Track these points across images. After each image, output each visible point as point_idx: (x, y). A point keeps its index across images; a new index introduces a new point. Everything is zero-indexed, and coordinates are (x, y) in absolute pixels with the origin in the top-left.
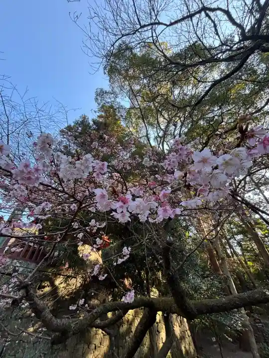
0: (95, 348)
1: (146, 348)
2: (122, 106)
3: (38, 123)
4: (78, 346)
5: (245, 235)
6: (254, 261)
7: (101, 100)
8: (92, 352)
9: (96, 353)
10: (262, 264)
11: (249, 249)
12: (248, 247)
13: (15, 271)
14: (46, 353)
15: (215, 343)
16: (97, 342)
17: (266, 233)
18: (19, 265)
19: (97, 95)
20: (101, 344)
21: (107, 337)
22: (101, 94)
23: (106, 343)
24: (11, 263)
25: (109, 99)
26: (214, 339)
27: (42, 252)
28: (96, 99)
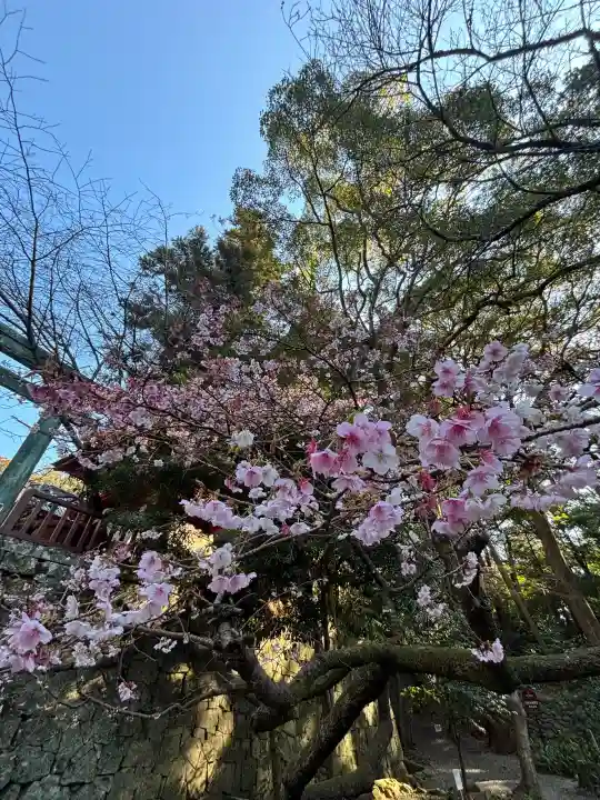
0: (206, 738)
1: (305, 740)
2: (289, 216)
3: (104, 240)
4: (172, 733)
5: (518, 521)
6: (530, 576)
7: (244, 197)
8: (199, 745)
9: (208, 746)
10: (551, 583)
11: (522, 549)
12: (521, 546)
13: (40, 569)
14: (106, 743)
15: (440, 736)
16: (208, 725)
17: (563, 519)
18: (48, 558)
19: (237, 185)
20: (217, 729)
21: (230, 715)
22: (246, 181)
23: (228, 726)
24: (31, 552)
25: (261, 196)
26: (438, 728)
27: (98, 532)
28: (234, 194)
